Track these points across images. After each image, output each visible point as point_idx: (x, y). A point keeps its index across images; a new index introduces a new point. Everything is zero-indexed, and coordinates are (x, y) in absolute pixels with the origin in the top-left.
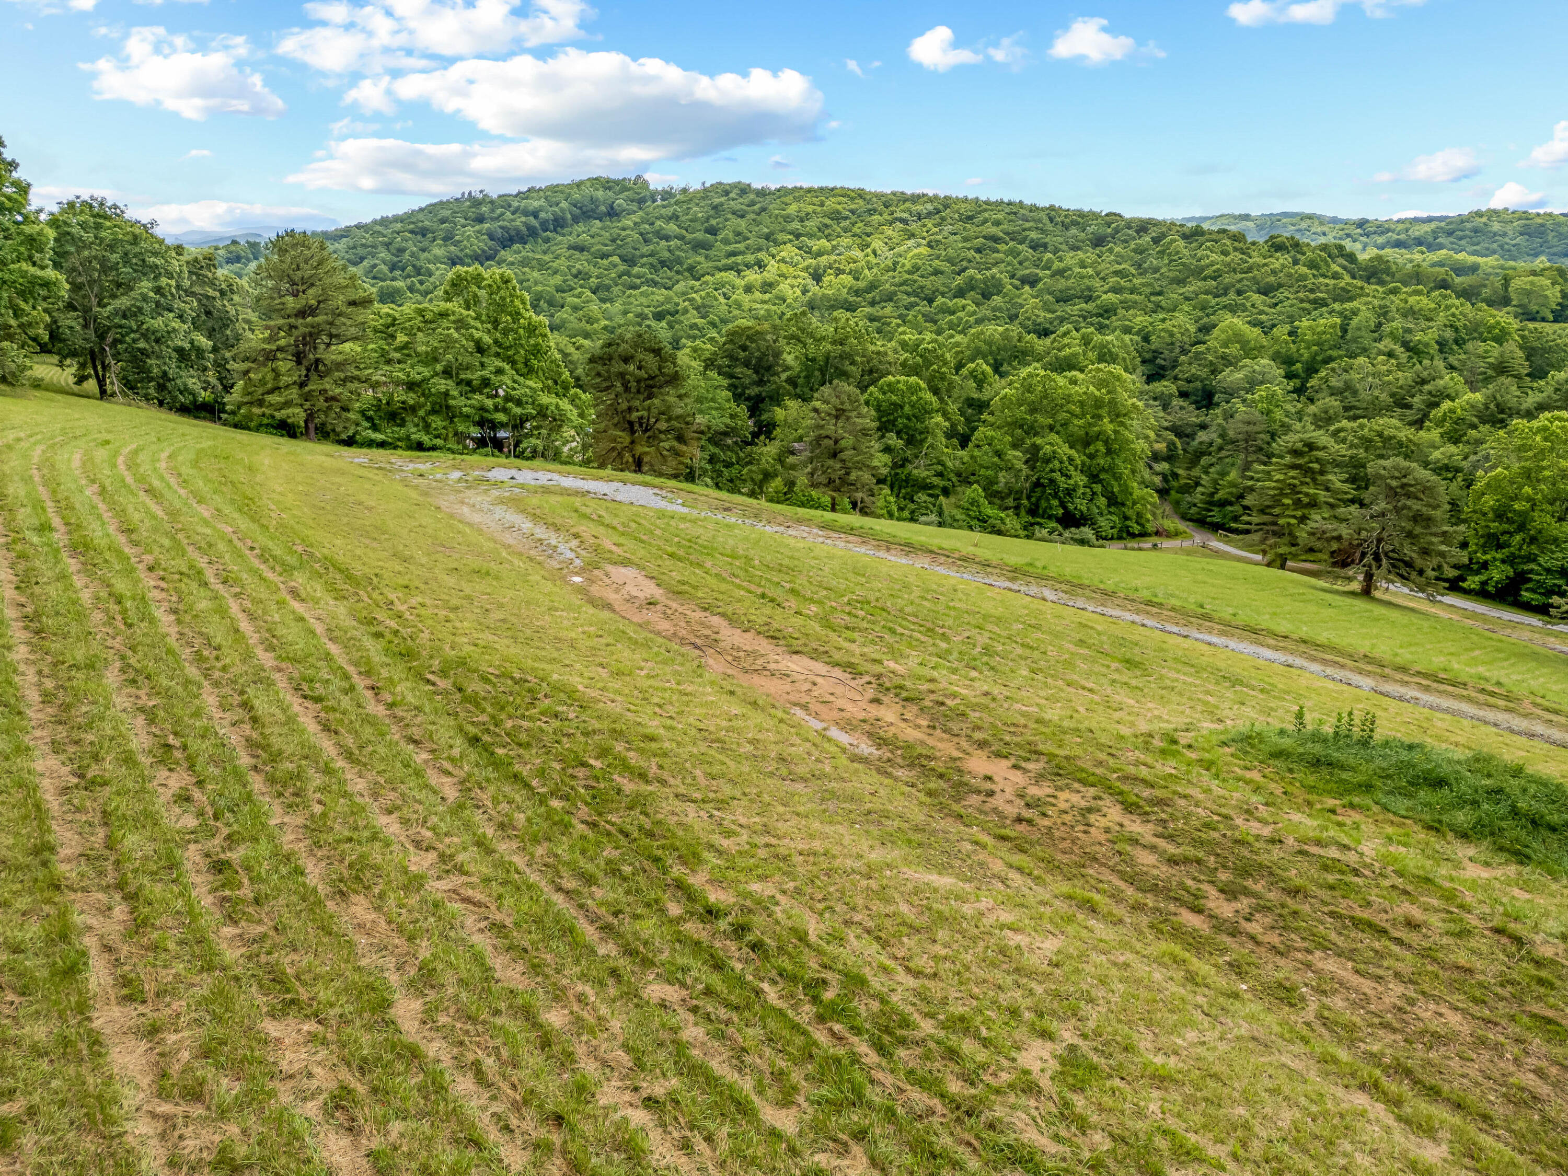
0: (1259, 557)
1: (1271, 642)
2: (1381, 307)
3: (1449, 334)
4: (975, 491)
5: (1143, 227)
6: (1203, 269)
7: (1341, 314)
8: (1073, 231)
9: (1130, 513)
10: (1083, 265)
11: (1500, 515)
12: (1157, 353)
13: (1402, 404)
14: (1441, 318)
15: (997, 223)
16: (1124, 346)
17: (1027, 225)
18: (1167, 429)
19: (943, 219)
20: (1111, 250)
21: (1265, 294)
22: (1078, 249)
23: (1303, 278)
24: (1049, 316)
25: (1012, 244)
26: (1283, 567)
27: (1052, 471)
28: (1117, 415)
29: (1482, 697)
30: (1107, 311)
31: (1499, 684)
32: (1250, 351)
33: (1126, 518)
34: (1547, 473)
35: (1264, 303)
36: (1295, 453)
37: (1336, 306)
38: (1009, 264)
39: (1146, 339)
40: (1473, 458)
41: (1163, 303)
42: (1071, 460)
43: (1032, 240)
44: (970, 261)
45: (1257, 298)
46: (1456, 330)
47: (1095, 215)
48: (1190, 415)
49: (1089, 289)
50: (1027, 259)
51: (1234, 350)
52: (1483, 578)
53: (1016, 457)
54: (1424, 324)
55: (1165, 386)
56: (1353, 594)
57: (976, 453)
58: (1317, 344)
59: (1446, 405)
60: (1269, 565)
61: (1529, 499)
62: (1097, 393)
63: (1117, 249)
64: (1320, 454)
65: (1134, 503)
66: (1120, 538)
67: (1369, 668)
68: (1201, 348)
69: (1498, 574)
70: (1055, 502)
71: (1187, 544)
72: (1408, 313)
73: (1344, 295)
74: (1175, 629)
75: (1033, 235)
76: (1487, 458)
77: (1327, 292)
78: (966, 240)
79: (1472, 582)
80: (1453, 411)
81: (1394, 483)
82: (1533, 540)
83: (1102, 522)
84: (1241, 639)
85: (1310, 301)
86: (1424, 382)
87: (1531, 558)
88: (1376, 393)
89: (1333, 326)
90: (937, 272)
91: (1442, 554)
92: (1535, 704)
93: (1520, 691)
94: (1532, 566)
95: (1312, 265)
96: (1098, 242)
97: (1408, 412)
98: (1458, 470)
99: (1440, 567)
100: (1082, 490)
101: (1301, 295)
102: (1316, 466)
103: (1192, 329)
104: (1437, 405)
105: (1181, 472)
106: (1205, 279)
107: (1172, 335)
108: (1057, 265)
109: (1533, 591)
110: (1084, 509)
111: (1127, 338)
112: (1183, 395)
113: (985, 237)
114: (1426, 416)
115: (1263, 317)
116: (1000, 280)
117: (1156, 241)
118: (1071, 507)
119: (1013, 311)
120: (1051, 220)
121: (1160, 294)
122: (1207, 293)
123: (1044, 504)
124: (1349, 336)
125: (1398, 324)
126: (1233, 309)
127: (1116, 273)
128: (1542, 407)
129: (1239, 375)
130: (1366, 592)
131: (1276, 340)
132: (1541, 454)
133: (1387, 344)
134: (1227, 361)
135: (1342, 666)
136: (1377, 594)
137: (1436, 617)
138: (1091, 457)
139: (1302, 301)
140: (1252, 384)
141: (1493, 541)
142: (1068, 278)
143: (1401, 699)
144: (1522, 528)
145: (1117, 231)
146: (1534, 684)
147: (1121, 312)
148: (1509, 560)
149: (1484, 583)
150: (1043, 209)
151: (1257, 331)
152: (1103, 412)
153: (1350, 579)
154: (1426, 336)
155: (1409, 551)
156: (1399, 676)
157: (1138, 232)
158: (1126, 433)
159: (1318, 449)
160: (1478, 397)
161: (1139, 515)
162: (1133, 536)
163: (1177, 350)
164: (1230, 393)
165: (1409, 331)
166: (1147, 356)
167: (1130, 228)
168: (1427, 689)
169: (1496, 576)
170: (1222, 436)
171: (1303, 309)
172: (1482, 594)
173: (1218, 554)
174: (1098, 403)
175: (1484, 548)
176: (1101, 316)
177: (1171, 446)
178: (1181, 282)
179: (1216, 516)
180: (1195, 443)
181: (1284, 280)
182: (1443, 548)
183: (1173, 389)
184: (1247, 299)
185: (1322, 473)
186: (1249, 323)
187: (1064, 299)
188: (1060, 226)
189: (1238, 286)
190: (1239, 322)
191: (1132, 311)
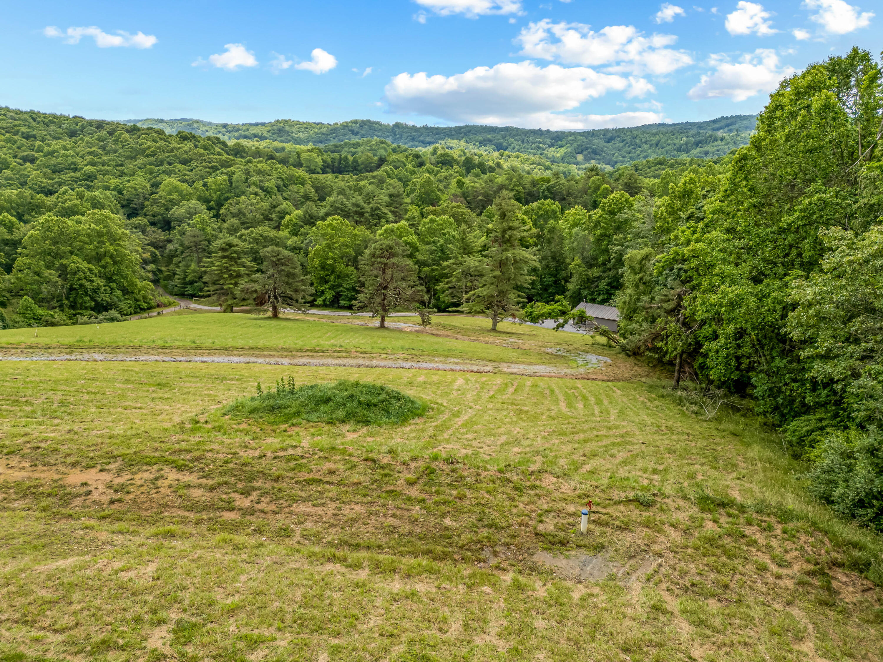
0: (218, 308)
1: (236, 353)
2: (246, 170)
3: (280, 182)
4: (27, 300)
5: (100, 125)
6: (144, 151)
7: (227, 174)
8: (52, 127)
9: (138, 297)
10: (65, 148)
11: (323, 267)
12: (129, 201)
13: (268, 219)
14: (275, 175)
16: (107, 198)
17: (16, 123)
18: (148, 245)
20: (82, 139)
21: (185, 164)
22: (59, 138)
23: (202, 155)
24: (50, 182)
25: (8, 135)
26: (232, 311)
27: (80, 279)
28: (114, 240)
29: (336, 354)
30: (90, 177)
31: (341, 346)
32: (185, 197)
33: (137, 300)
34: (336, 245)
35: (185, 169)
36: (223, 250)
37: (223, 170)
38: (9, 148)
39: (120, 192)
40: (305, 242)
41: (125, 171)
42: (91, 271)
43: (23, 133)
45: (180, 167)
46: (283, 180)
47: (65, 117)
48: (161, 236)
49: (73, 163)
50: (23, 145)
51: (175, 196)
52: (323, 298)
53: (50, 274)
54: (268, 178)
55: (138, 220)
56: (269, 318)
57: (20, 275)
58: (219, 191)
59: (287, 217)
60: (225, 311)
61: (333, 258)
62: (97, 228)
63: (86, 139)
64: (235, 249)
65: (140, 291)
66: (136, 313)
67: (285, 354)
68: (156, 196)
69: (329, 295)
70: (87, 299)
71: (177, 309)
72: (260, 172)
73: (226, 164)
74: (182, 359)
75: (23, 129)
76: (311, 241)
77: (217, 162)
79: (319, 301)
80: (291, 220)
81: (274, 259)
82: (339, 277)
83: (122, 305)
84: (220, 355)
85: (209, 168)
86: (275, 207)
87: (340, 285)
88: (255, 214)
89: (225, 181)
91: (304, 291)
92: (357, 351)
93: (350, 347)
94: (341, 289)
95: (205, 148)
96: (72, 134)
97: (272, 222)
98: (300, 249)
99: (304, 297)
100: (103, 288)
101: (204, 164)
102: (235, 255)
103: (148, 185)
104: (283, 218)
105: (163, 268)
106: (147, 156)
107: (136, 189)
108: (46, 149)
109: (343, 300)
110: (108, 299)
111: (108, 193)
112: (153, 224)
114: (280, 224)
115: (186, 177)
116: (6, 159)
117: (111, 133)
118: (99, 300)
119: (22, 180)
120: (34, 120)
121: (122, 165)
122: (151, 164)
123: (80, 301)
124: (234, 186)
125: (255, 178)
126: (169, 173)
127: (90, 153)
128: (328, 214)
129: (182, 210)
130: (275, 316)
131: (197, 190)
132: (332, 237)
133: (252, 189)
134: (174, 203)
135: (273, 356)
136: (280, 316)
137: (308, 321)
138: (104, 267)
139: (205, 168)
140: (191, 215)
141: (324, 280)
142: (57, 157)
143: (303, 365)
144: (333, 272)
145: (83, 127)
146: (355, 342)
147: (100, 177)
148: (332, 288)
149: (324, 301)
151: (185, 185)
152: (105, 239)
153: (266, 311)
155: (289, 292)
156: (299, 354)
157: (97, 128)
158: (123, 250)
159: (234, 246)
160: (300, 212)
161: (145, 297)
162: (143, 310)
163: (142, 198)
164: (180, 221)
165: (261, 181)
166: (125, 203)
167: (91, 126)
168: (312, 357)
169: (328, 296)
170: (182, 245)
171: (207, 172)
172: (324, 306)
173: (196, 311)
174: (100, 234)
175: (320, 284)
176: (87, 180)
177: (153, 255)
178: (134, 158)
179: (189, 290)
180: (167, 251)
181: (193, 157)
182: (303, 287)
183: (146, 221)
184: (175, 167)
185: (239, 258)
186: (180, 181)
187: (57, 170)
188: (42, 124)
189: (168, 160)
190: (173, 181)
191: (106, 177)
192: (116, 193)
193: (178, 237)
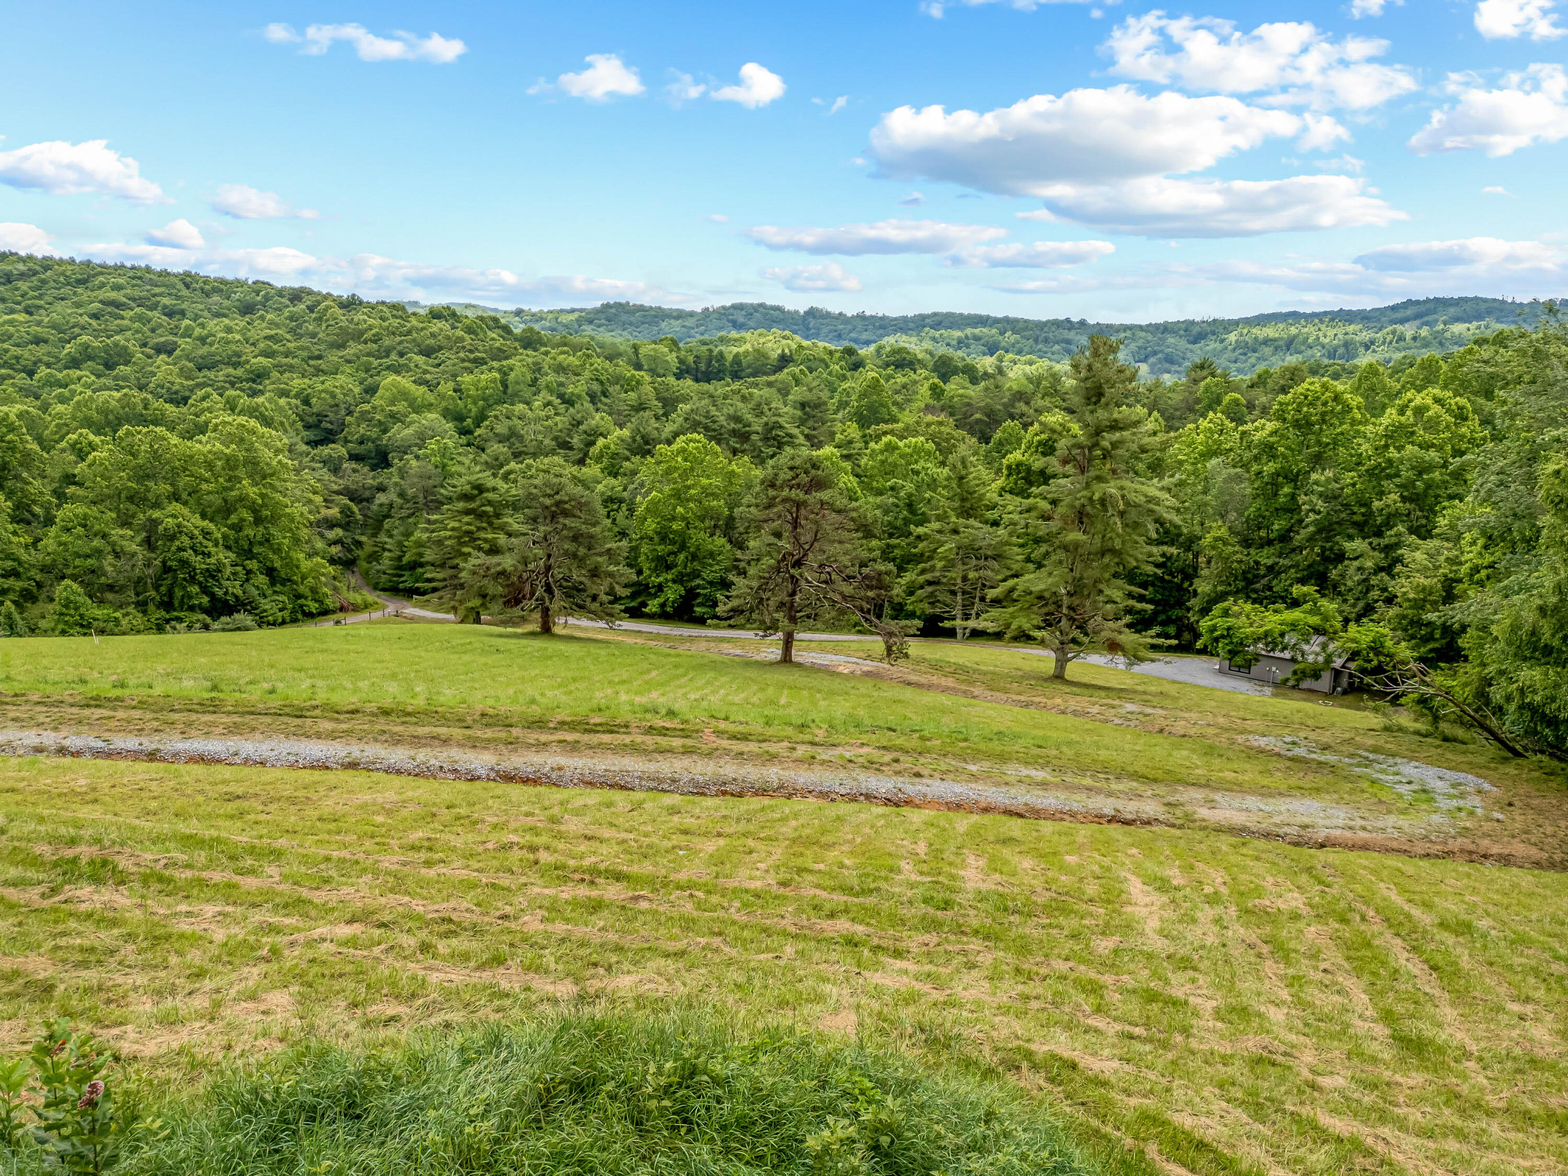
0: (450, 615)
2: (535, 364)
3: (595, 386)
5: (296, 296)
6: (362, 333)
7: (499, 370)
8: (216, 298)
10: (229, 330)
11: (663, 537)
12: (321, 416)
13: (565, 445)
14: (587, 374)
15: (117, 288)
16: (280, 409)
17: (157, 290)
18: (338, 493)
19: (44, 282)
20: (262, 318)
21: (428, 356)
22: (223, 315)
23: (462, 340)
24: (187, 383)
25: (139, 310)
26: (476, 621)
30: (259, 376)
32: (418, 408)
34: (693, 492)
35: (426, 363)
36: (466, 498)
37: (495, 364)
38: (137, 331)
39: (306, 402)
40: (631, 487)
41: (323, 367)
43: (165, 307)
44: (83, 328)
45: (420, 359)
46: (601, 382)
47: (239, 283)
48: (367, 478)
49: (236, 354)
50: (161, 326)
51: (401, 407)
52: (661, 600)
53: (126, 537)
54: (574, 378)
55: (328, 449)
56: (533, 635)
58: (484, 399)
59: (601, 442)
60: (462, 621)
61: (683, 519)
63: (269, 316)
65: (304, 578)
68: (367, 407)
69: (672, 594)
70: (195, 589)
71: (377, 616)
72: (560, 369)
73: (501, 355)
75: (166, 301)
76: (642, 485)
77: (485, 352)
78: (78, 305)
79: (653, 606)
80: (607, 447)
82: (694, 557)
85: (470, 361)
86: (579, 424)
88: (540, 437)
89: (494, 381)
90: (38, 341)
95: (470, 330)
96: (247, 309)
97: (570, 453)
98: (621, 500)
100: (228, 571)
101: (462, 355)
102: (490, 509)
103: (357, 390)
104: (593, 443)
106: (365, 342)
107: (333, 396)
108: (198, 331)
109: (702, 604)
110: (237, 591)
111: (282, 401)
112: (355, 457)
113: (101, 302)
114: (586, 454)
115: (428, 376)
116: (126, 348)
117: (311, 309)
118: (219, 592)
119: (143, 380)
120: (187, 286)
121: (319, 357)
122: (369, 354)
123: (178, 593)
124: (510, 391)
125: (551, 378)
126: (396, 369)
127: (268, 338)
129: (410, 431)
130: (546, 630)
131: (442, 396)
132: (685, 474)
133: (544, 396)
134: (396, 419)
136: (557, 630)
137: (618, 644)
138: (236, 528)
139: (463, 361)
140: (422, 439)
142: (211, 345)
144: (683, 547)
145: (267, 298)
147: (275, 374)
148: (679, 579)
149: (662, 605)
150: (175, 275)
151: (423, 389)
154: (577, 387)
155: (579, 577)
157: (291, 300)
158: (280, 497)
160: (626, 433)
161: (315, 591)
163: (343, 412)
164: (404, 450)
165: (561, 384)
166: (311, 420)
167: (282, 296)
169: (671, 596)
170: (401, 496)
171: (466, 368)
174: (232, 463)
175: (657, 572)
176: (254, 381)
177: (346, 511)
178: (342, 346)
179: (408, 580)
180: (374, 506)
181: (444, 343)
182: (612, 568)
183: (343, 452)
184: (410, 359)
185: (497, 516)
186: (414, 381)
187: (206, 365)
188: (198, 292)
189: (399, 348)
190: (404, 382)
191: (287, 375)
192: (298, 402)
193: (396, 479)
